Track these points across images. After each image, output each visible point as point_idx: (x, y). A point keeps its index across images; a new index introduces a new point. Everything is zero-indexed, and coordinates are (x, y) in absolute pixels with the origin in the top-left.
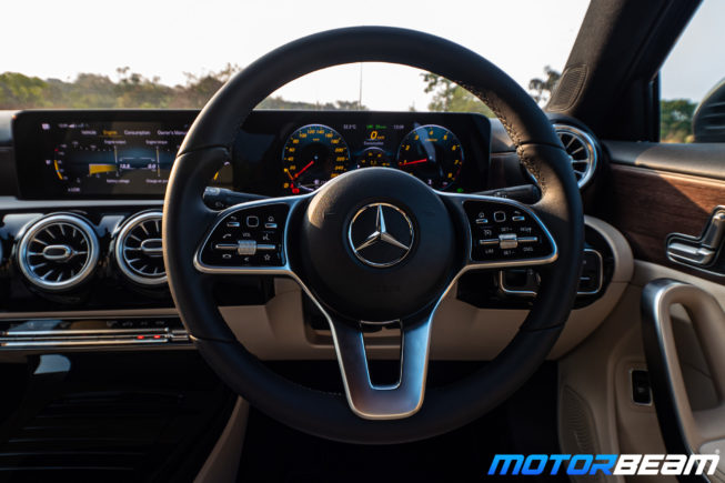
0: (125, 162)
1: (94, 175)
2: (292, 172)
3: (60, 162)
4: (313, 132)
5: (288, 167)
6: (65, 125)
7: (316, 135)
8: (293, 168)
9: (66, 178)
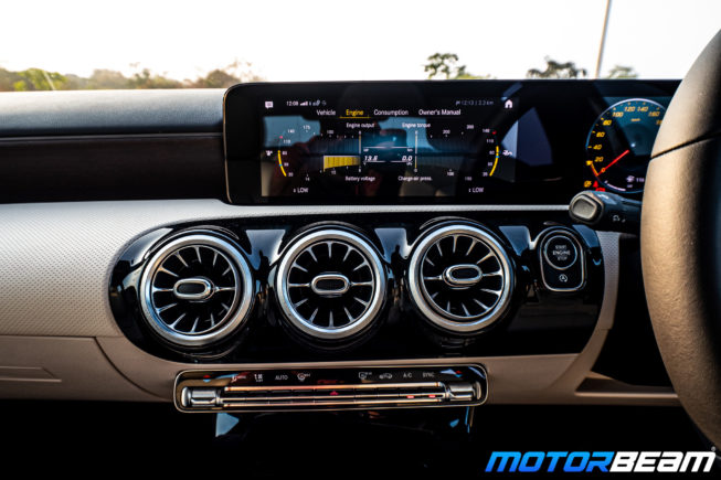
0: (372, 153)
1: (330, 170)
2: (598, 166)
3: (284, 153)
4: (631, 109)
5: (593, 159)
6: (296, 103)
7: (635, 114)
8: (599, 159)
9: (291, 174)
